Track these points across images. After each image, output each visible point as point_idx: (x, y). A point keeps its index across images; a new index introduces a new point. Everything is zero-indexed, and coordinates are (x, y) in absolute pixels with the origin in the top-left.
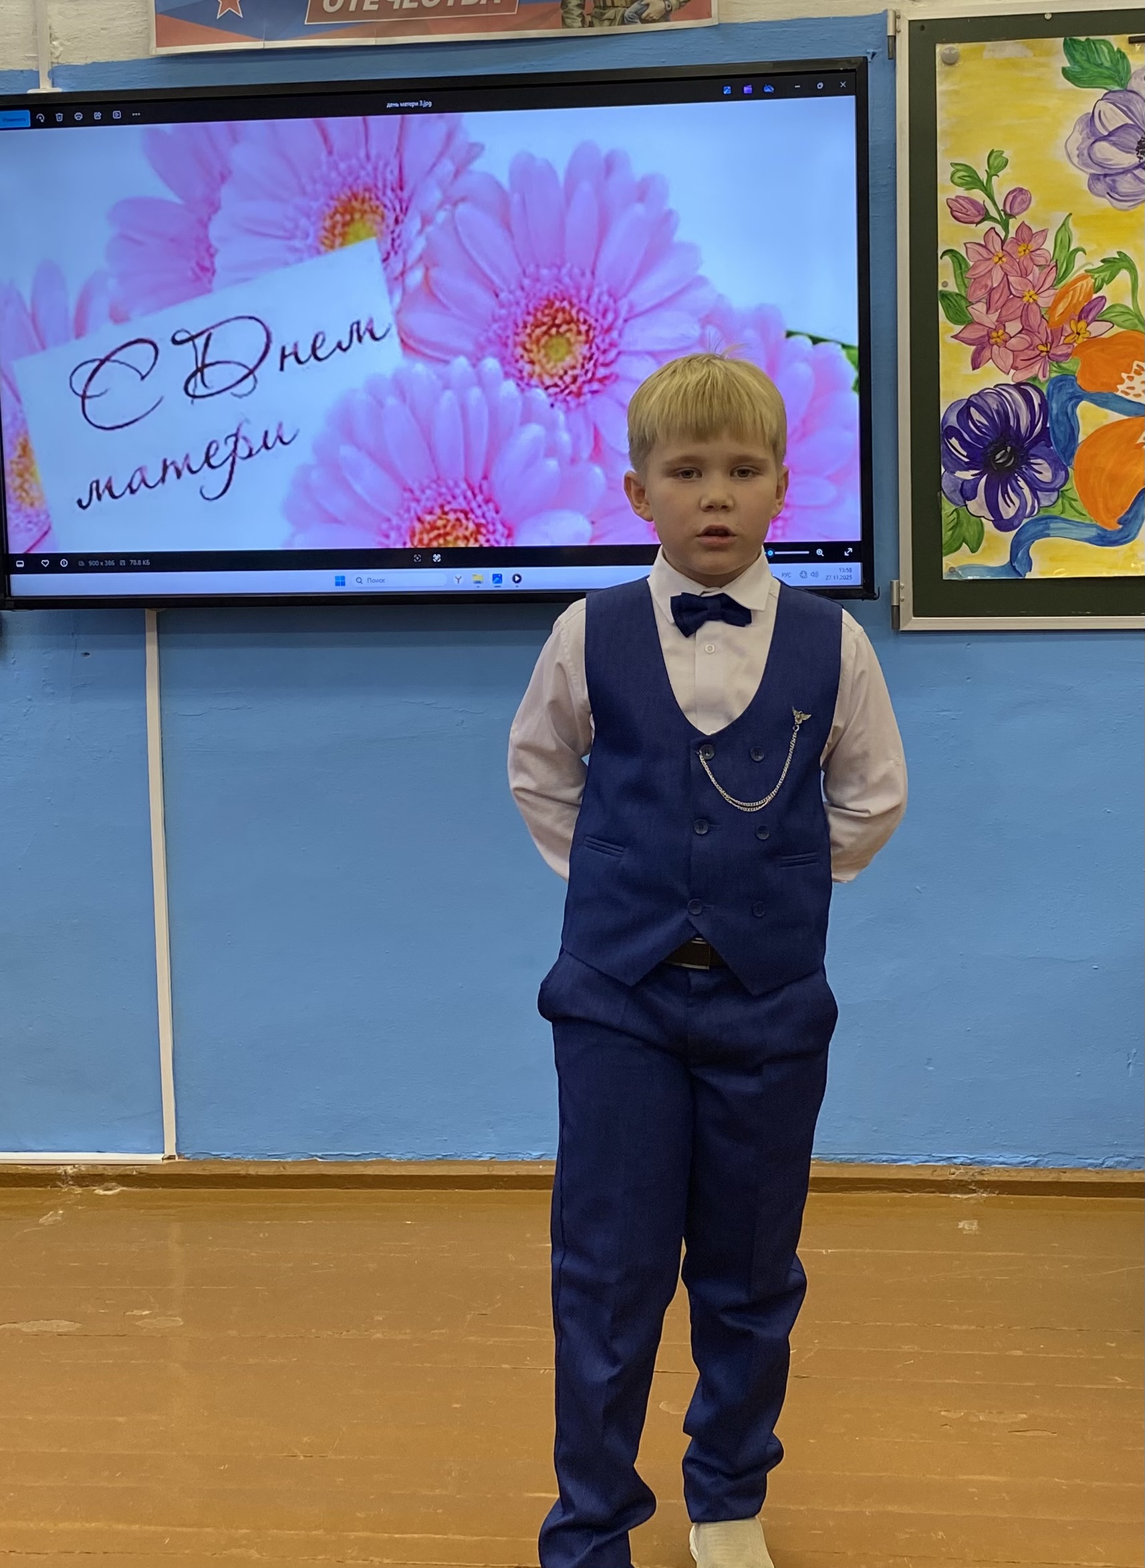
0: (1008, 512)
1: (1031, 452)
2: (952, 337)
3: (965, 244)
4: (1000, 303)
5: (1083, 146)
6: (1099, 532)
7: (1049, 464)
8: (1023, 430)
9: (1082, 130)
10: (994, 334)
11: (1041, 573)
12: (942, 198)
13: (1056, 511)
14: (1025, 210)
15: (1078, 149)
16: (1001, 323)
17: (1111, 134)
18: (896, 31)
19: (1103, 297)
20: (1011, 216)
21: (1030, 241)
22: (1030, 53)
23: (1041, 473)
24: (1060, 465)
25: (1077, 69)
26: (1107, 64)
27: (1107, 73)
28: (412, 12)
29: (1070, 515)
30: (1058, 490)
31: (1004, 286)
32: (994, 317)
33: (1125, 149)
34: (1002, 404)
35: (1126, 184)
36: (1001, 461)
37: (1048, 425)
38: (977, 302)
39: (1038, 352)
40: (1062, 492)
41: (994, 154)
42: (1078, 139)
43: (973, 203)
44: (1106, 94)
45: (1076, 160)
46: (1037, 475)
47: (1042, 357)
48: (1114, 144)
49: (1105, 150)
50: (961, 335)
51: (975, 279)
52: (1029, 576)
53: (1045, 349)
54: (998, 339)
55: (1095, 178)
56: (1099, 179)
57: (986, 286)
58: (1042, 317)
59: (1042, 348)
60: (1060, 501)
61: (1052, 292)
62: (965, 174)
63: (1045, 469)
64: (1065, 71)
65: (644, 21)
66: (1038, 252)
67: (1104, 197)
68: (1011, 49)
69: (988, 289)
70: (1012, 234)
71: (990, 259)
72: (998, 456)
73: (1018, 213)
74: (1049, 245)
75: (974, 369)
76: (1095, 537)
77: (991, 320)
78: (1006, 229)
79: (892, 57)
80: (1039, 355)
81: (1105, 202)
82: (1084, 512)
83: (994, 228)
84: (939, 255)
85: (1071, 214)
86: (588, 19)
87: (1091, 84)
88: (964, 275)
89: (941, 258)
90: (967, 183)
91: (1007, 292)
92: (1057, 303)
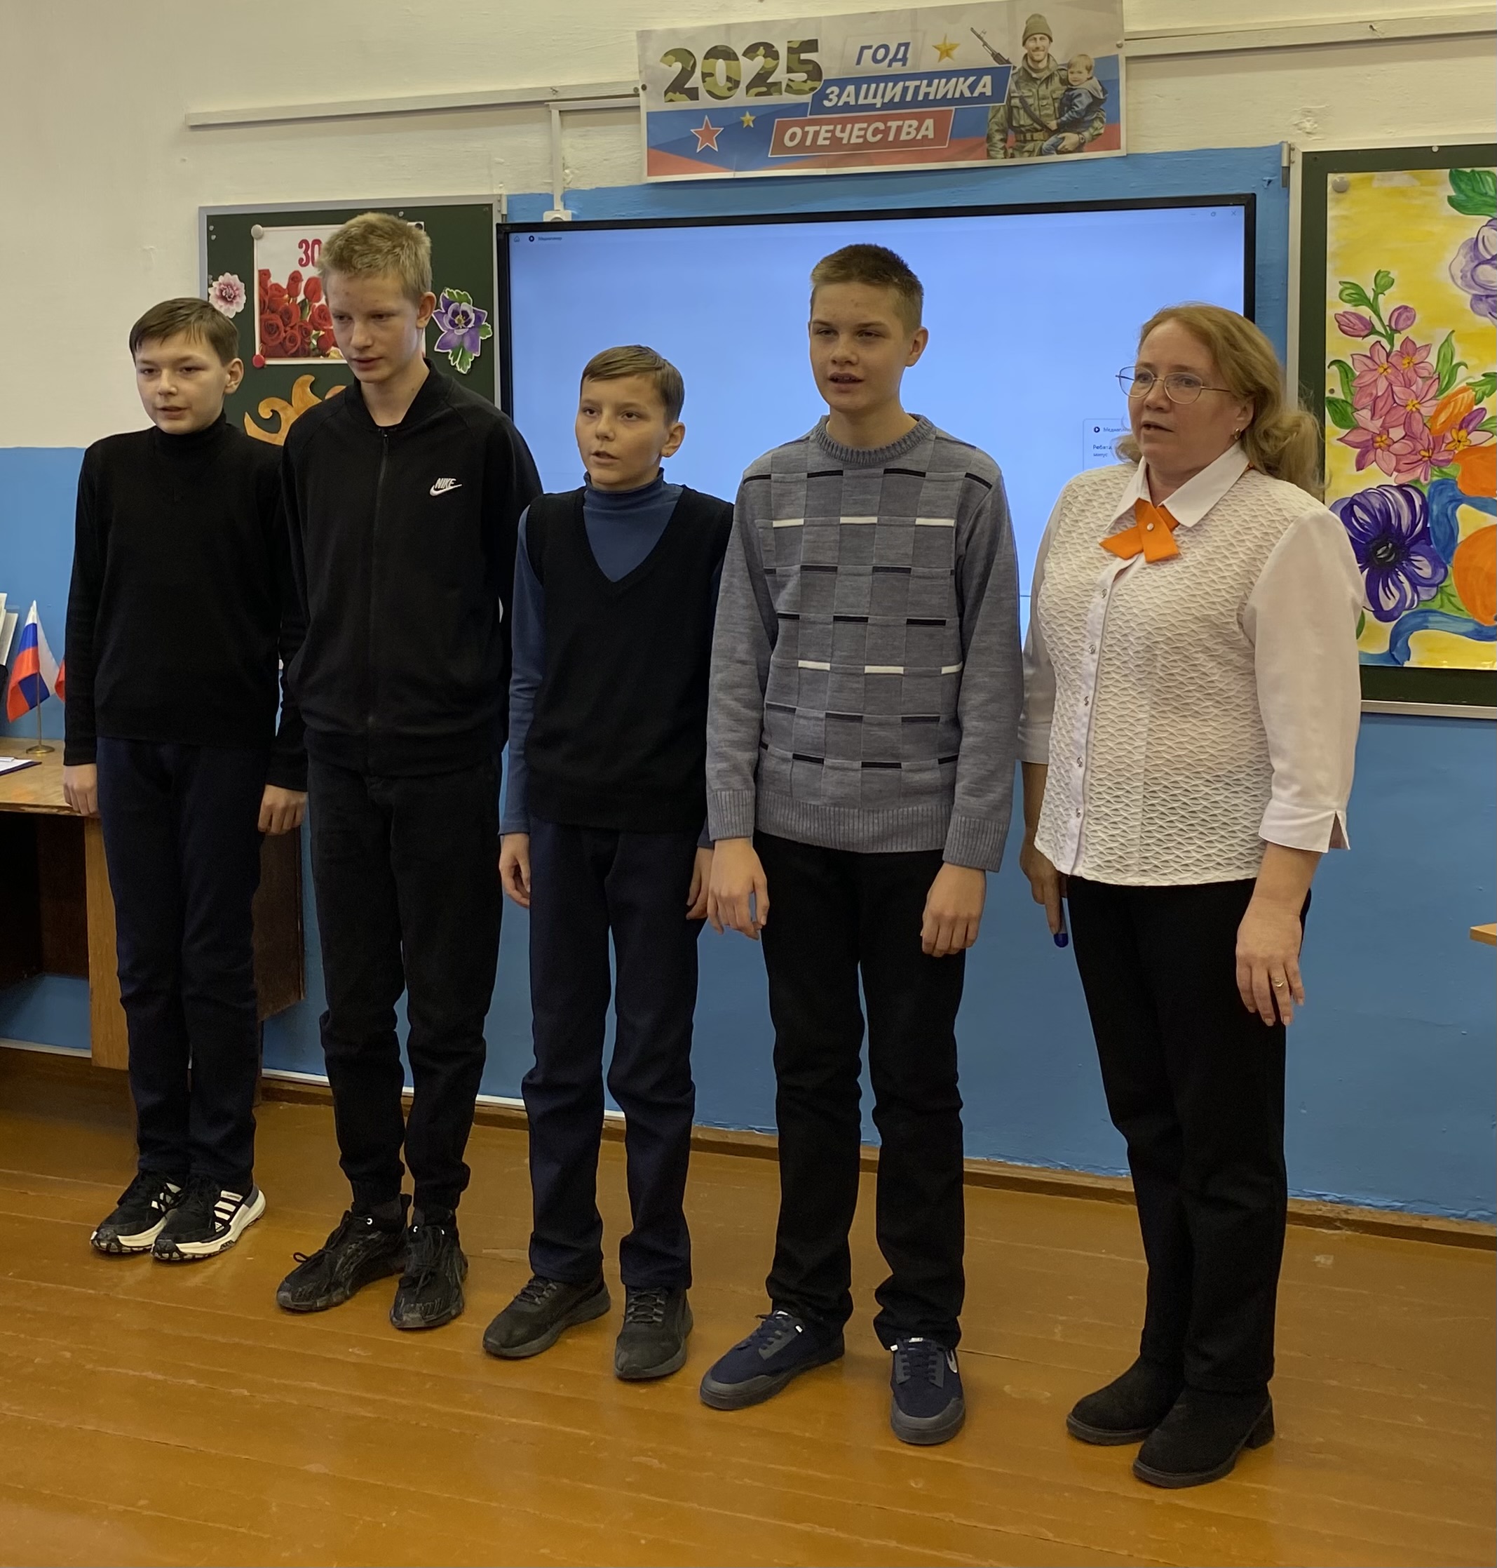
0: (1388, 604)
1: (1412, 549)
2: (1338, 440)
3: (1352, 355)
4: (1385, 411)
5: (1466, 269)
6: (1477, 627)
7: (1429, 561)
8: (1404, 529)
9: (1467, 254)
10: (1378, 439)
11: (1419, 663)
12: (1330, 313)
13: (1435, 605)
14: (1409, 326)
15: (1461, 271)
16: (1385, 429)
17: (1493, 258)
18: (1290, 162)
19: (1483, 409)
20: (1397, 331)
21: (1414, 354)
22: (1415, 183)
23: (1420, 569)
24: (1439, 562)
25: (1462, 197)
26: (1492, 193)
27: (1491, 201)
29: (1448, 609)
30: (1437, 585)
31: (1389, 395)
32: (1379, 423)
34: (1385, 505)
36: (1382, 556)
37: (1429, 525)
38: (1362, 409)
39: (1420, 457)
40: (1441, 588)
41: (1381, 275)
42: (1462, 262)
43: (1360, 318)
44: (1490, 221)
45: (1459, 282)
46: (1416, 570)
47: (1424, 462)
49: (1487, 273)
50: (1346, 438)
51: (1361, 387)
52: (1407, 664)
53: (1427, 454)
54: (1382, 444)
55: (1477, 298)
56: (1481, 300)
57: (1371, 394)
58: (1425, 424)
59: (1423, 453)
60: (1439, 596)
61: (1434, 402)
62: (1353, 292)
63: (1424, 565)
64: (1450, 199)
65: (1059, 152)
66: (1421, 365)
67: (1485, 316)
68: (1400, 178)
69: (1373, 397)
70: (1397, 347)
71: (1376, 370)
72: (1379, 552)
73: (1403, 329)
74: (1432, 359)
75: (1358, 470)
76: (1472, 632)
77: (1375, 425)
78: (1392, 343)
79: (1286, 183)
80: (1421, 460)
81: (1486, 321)
82: (1463, 608)
83: (1379, 342)
84: (1327, 364)
85: (1453, 331)
87: (1475, 211)
88: (1350, 383)
89: (1329, 367)
90: (1355, 300)
91: (1390, 400)
92: (1438, 412)
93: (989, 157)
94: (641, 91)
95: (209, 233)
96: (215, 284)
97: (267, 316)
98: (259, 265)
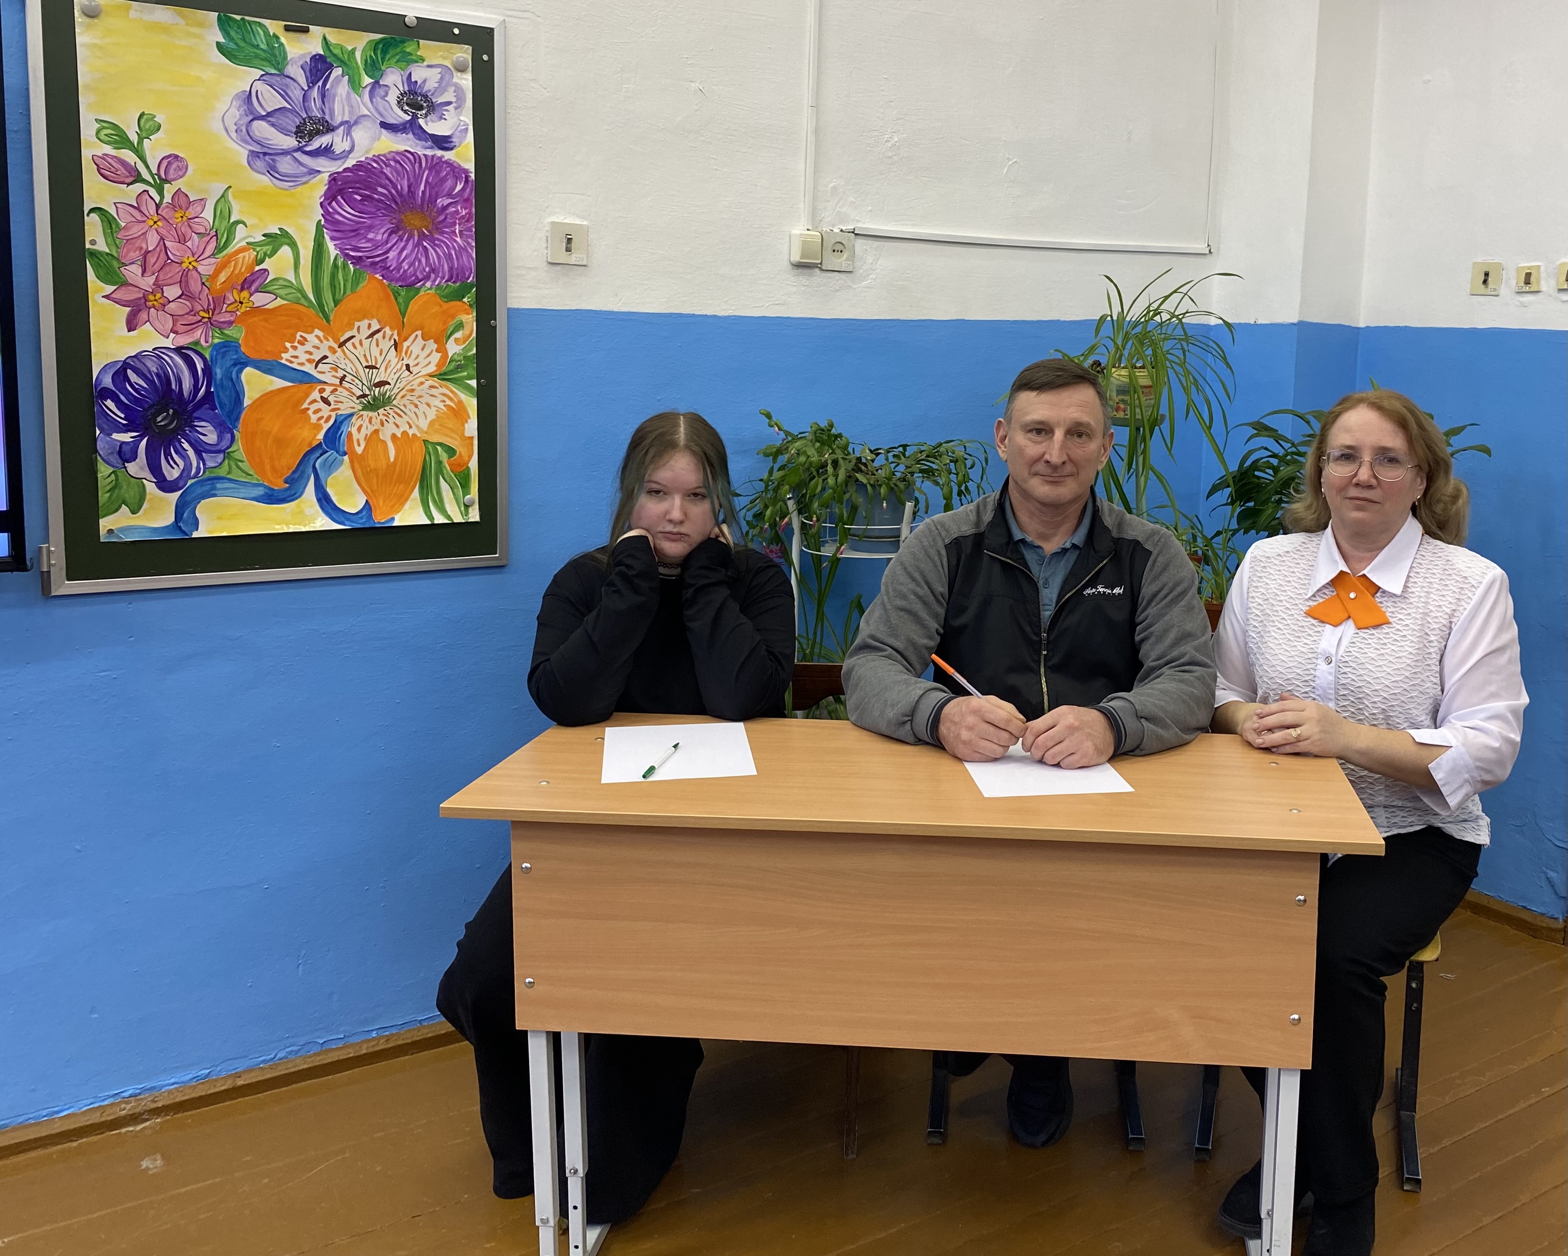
0: (172, 474)
1: (195, 415)
2: (103, 297)
3: (115, 203)
4: (157, 267)
5: (241, 122)
6: (267, 491)
7: (214, 427)
8: (186, 394)
9: (240, 106)
10: (151, 297)
11: (209, 532)
12: (87, 154)
13: (222, 472)
14: (181, 177)
15: (235, 124)
16: (159, 286)
17: (269, 114)
19: (266, 270)
20: (166, 181)
21: (187, 209)
22: (182, 22)
23: (206, 435)
24: (226, 428)
25: (232, 45)
26: (263, 47)
27: (264, 56)
29: (236, 475)
30: (223, 451)
31: (161, 250)
32: (151, 280)
33: (284, 131)
34: (162, 367)
35: (285, 165)
36: (162, 424)
37: (212, 390)
38: (130, 264)
39: (200, 318)
40: (228, 453)
41: (145, 117)
42: (235, 114)
43: (123, 163)
44: (262, 75)
45: (234, 135)
46: (201, 437)
47: (204, 323)
48: (272, 125)
49: (262, 129)
50: (113, 296)
51: (127, 240)
52: (195, 535)
53: (207, 315)
54: (155, 303)
55: (253, 155)
56: (259, 157)
57: (141, 248)
58: (203, 284)
59: (202, 314)
60: (226, 462)
61: (212, 260)
62: (113, 132)
63: (210, 431)
64: (219, 45)
66: (196, 220)
67: (264, 174)
68: (162, 14)
69: (143, 252)
70: (168, 198)
71: (144, 221)
72: (159, 419)
73: (174, 180)
74: (208, 214)
75: (129, 331)
76: (263, 495)
77: (148, 283)
78: (161, 193)
80: (200, 321)
81: (265, 180)
82: (251, 473)
83: (147, 191)
84: (86, 213)
85: (230, 187)
87: (246, 63)
88: (115, 235)
89: (88, 215)
90: (116, 142)
91: (163, 254)
92: (217, 272)
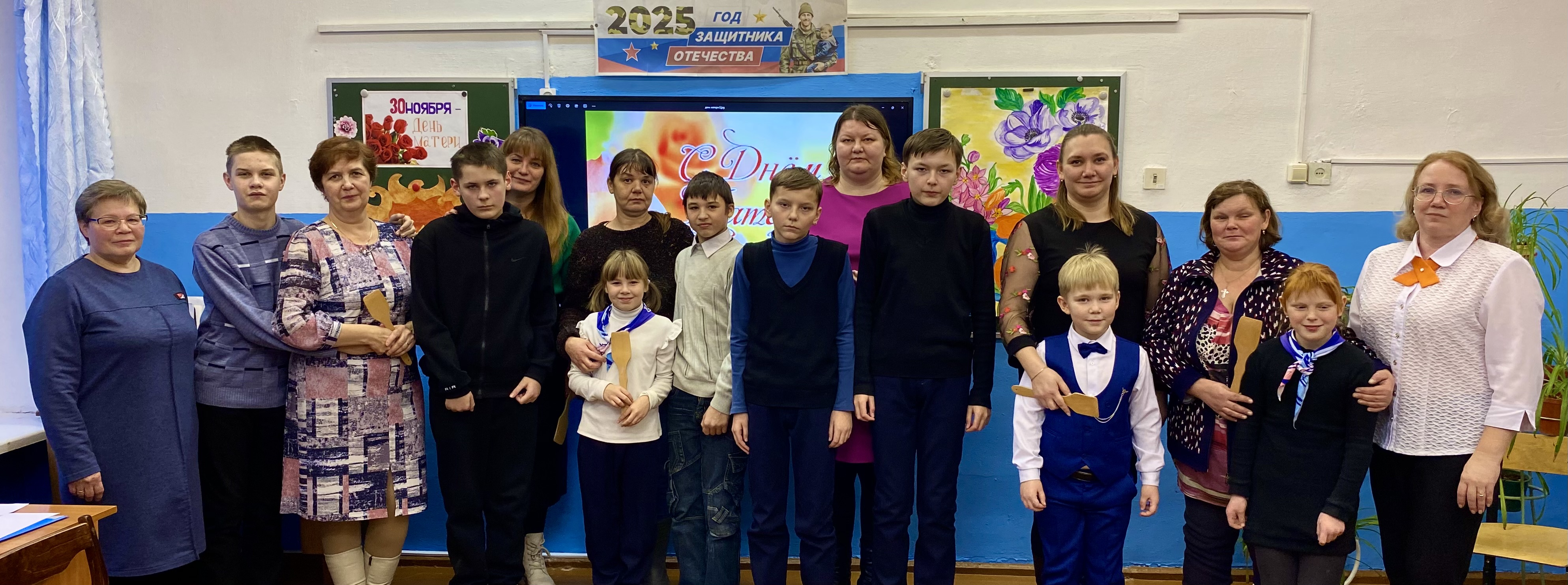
4: (965, 199)
5: (1002, 135)
9: (1003, 127)
14: (977, 160)
15: (1000, 135)
17: (1014, 130)
18: (924, 82)
19: (1008, 199)
20: (971, 162)
22: (981, 94)
25: (1001, 101)
26: (1014, 100)
27: (1013, 103)
28: (713, 63)
33: (1020, 137)
35: (1020, 152)
42: (1000, 131)
44: (1012, 113)
45: (999, 140)
48: (1016, 134)
49: (1011, 137)
55: (1007, 148)
56: (1009, 149)
58: (983, 205)
61: (987, 195)
64: (995, 102)
65: (815, 71)
66: (982, 178)
67: (1010, 156)
68: (974, 91)
70: (971, 170)
73: (974, 162)
74: (986, 176)
78: (969, 168)
79: (922, 92)
81: (1011, 159)
85: (996, 163)
86: (791, 70)
87: (1006, 108)
91: (968, 195)
92: (989, 200)
93: (781, 72)
94: (595, 27)
95: (334, 93)
96: (337, 122)
97: (371, 140)
98: (365, 112)
